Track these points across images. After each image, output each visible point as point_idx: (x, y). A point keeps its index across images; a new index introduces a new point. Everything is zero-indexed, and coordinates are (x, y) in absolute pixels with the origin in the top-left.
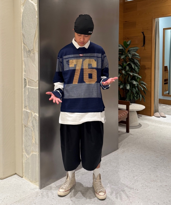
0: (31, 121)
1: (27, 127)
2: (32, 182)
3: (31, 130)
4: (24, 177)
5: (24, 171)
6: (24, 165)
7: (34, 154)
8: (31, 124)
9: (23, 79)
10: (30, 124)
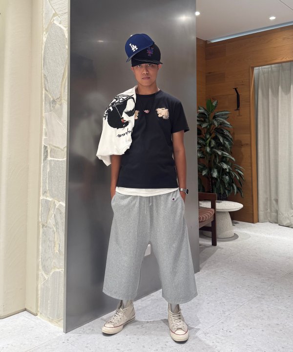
0: (53, 215)
1: (46, 227)
2: (51, 321)
3: (53, 231)
4: (39, 314)
5: (39, 304)
7: (57, 272)
8: (54, 221)
9: (43, 146)
10: (51, 222)
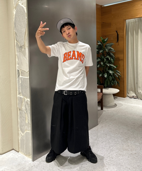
0: (24, 105)
1: (21, 110)
2: (26, 155)
3: (25, 112)
4: (20, 152)
5: (20, 147)
6: (20, 141)
7: (28, 132)
8: (25, 108)
9: (17, 70)
10: (23, 108)
